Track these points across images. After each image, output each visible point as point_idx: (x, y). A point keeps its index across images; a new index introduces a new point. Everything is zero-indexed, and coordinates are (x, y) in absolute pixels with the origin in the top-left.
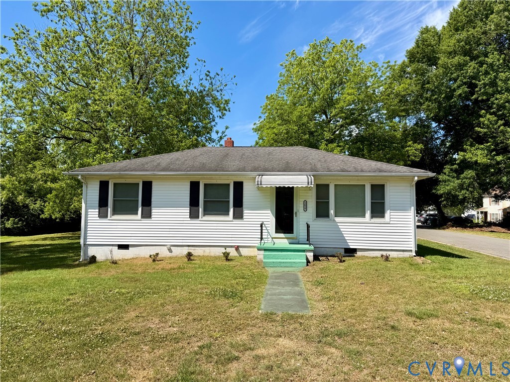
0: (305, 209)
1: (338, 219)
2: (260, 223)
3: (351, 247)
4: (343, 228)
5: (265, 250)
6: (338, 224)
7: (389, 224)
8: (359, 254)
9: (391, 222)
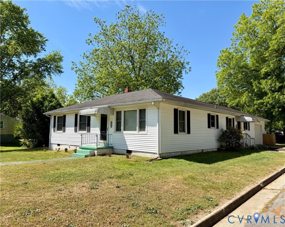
0: (111, 127)
1: (125, 132)
2: (81, 134)
3: (129, 149)
4: (126, 137)
5: (82, 148)
6: (124, 135)
7: (146, 135)
8: (133, 154)
9: (148, 134)
